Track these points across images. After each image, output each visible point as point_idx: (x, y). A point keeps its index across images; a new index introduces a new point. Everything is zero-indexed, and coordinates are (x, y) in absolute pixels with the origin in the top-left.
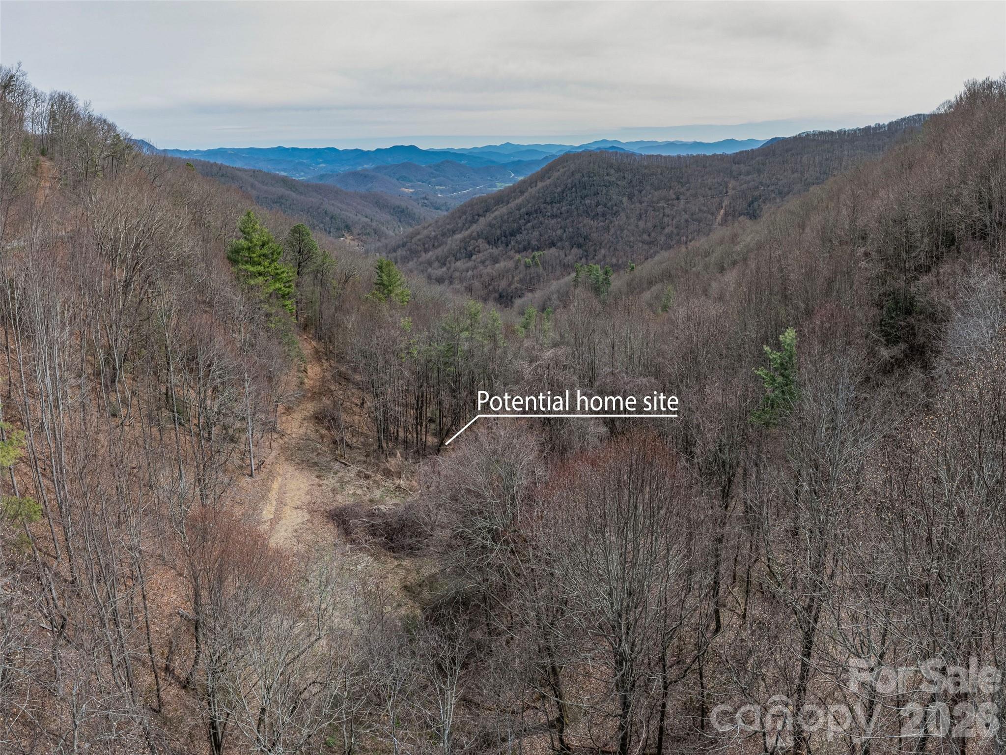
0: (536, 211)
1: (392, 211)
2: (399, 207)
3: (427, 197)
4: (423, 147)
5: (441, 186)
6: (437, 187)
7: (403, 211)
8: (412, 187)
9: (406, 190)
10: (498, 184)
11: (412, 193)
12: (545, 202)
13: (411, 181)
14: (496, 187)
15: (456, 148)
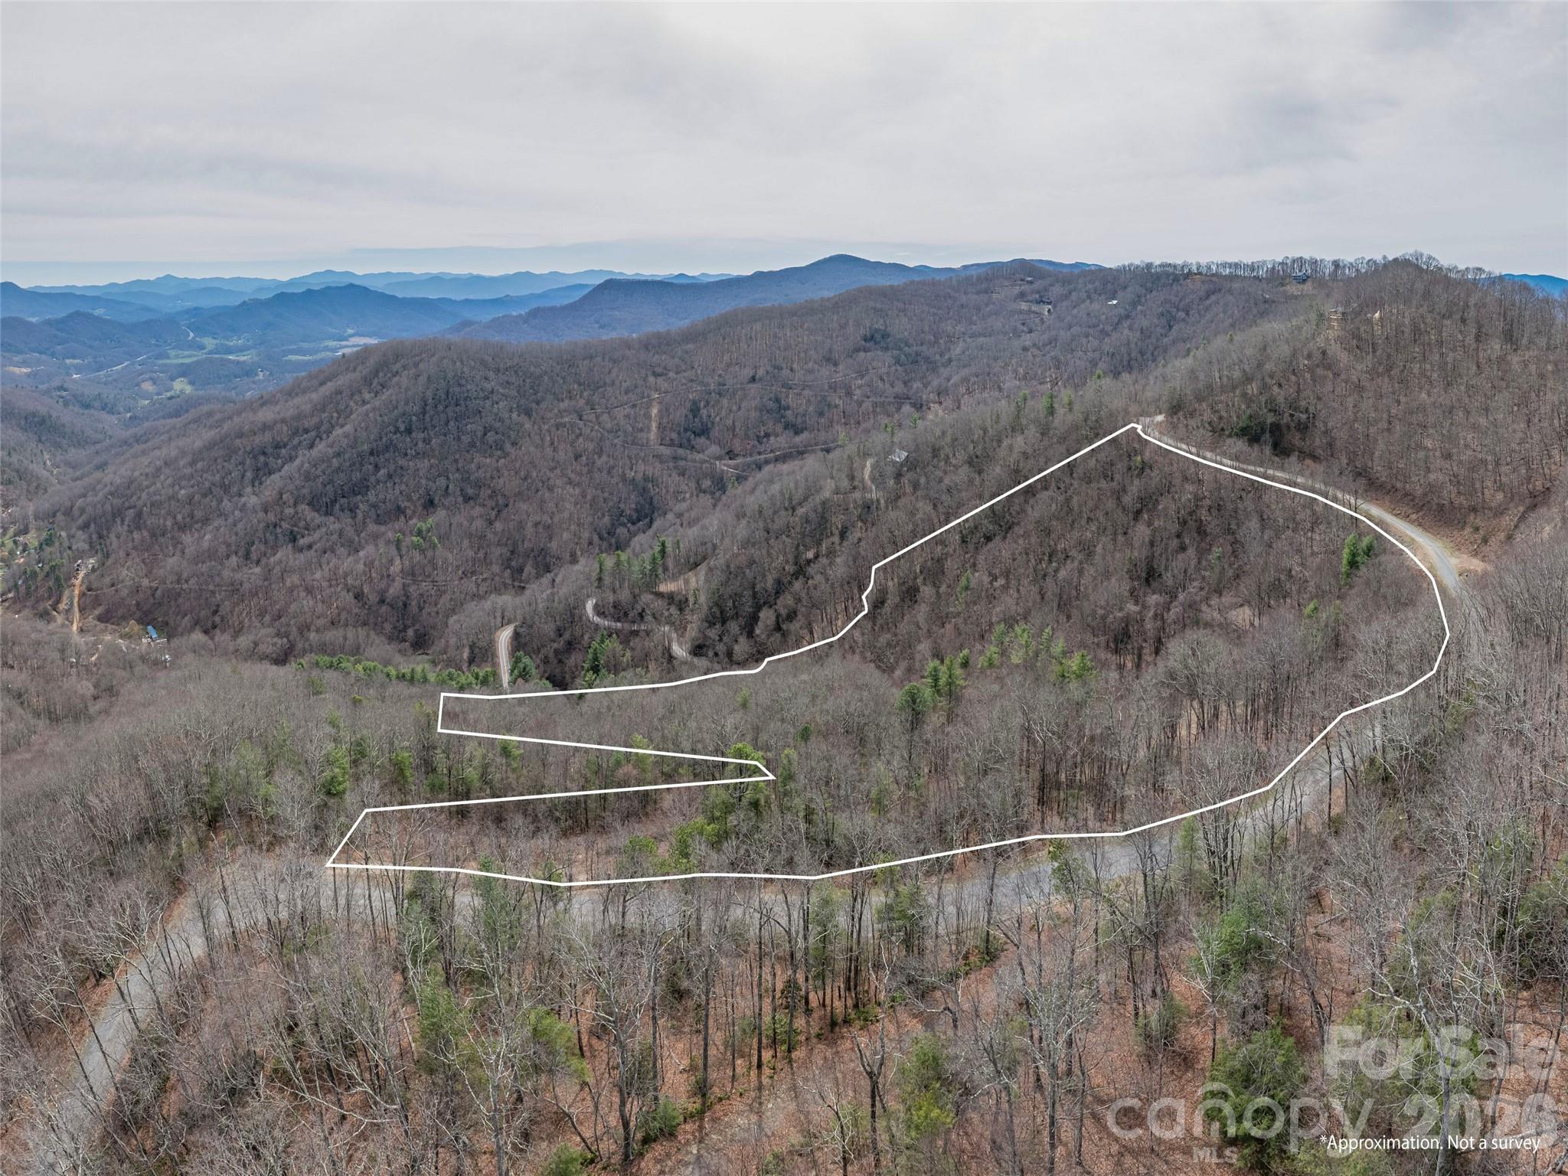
0: (387, 448)
1: (23, 422)
2: (34, 415)
3: (65, 386)
4: (24, 284)
5: (74, 357)
6: (68, 361)
7: (43, 422)
8: (24, 363)
9: (17, 370)
10: (172, 353)
11: (28, 375)
12: (397, 431)
13: (20, 352)
14: (168, 358)
15: (79, 285)
